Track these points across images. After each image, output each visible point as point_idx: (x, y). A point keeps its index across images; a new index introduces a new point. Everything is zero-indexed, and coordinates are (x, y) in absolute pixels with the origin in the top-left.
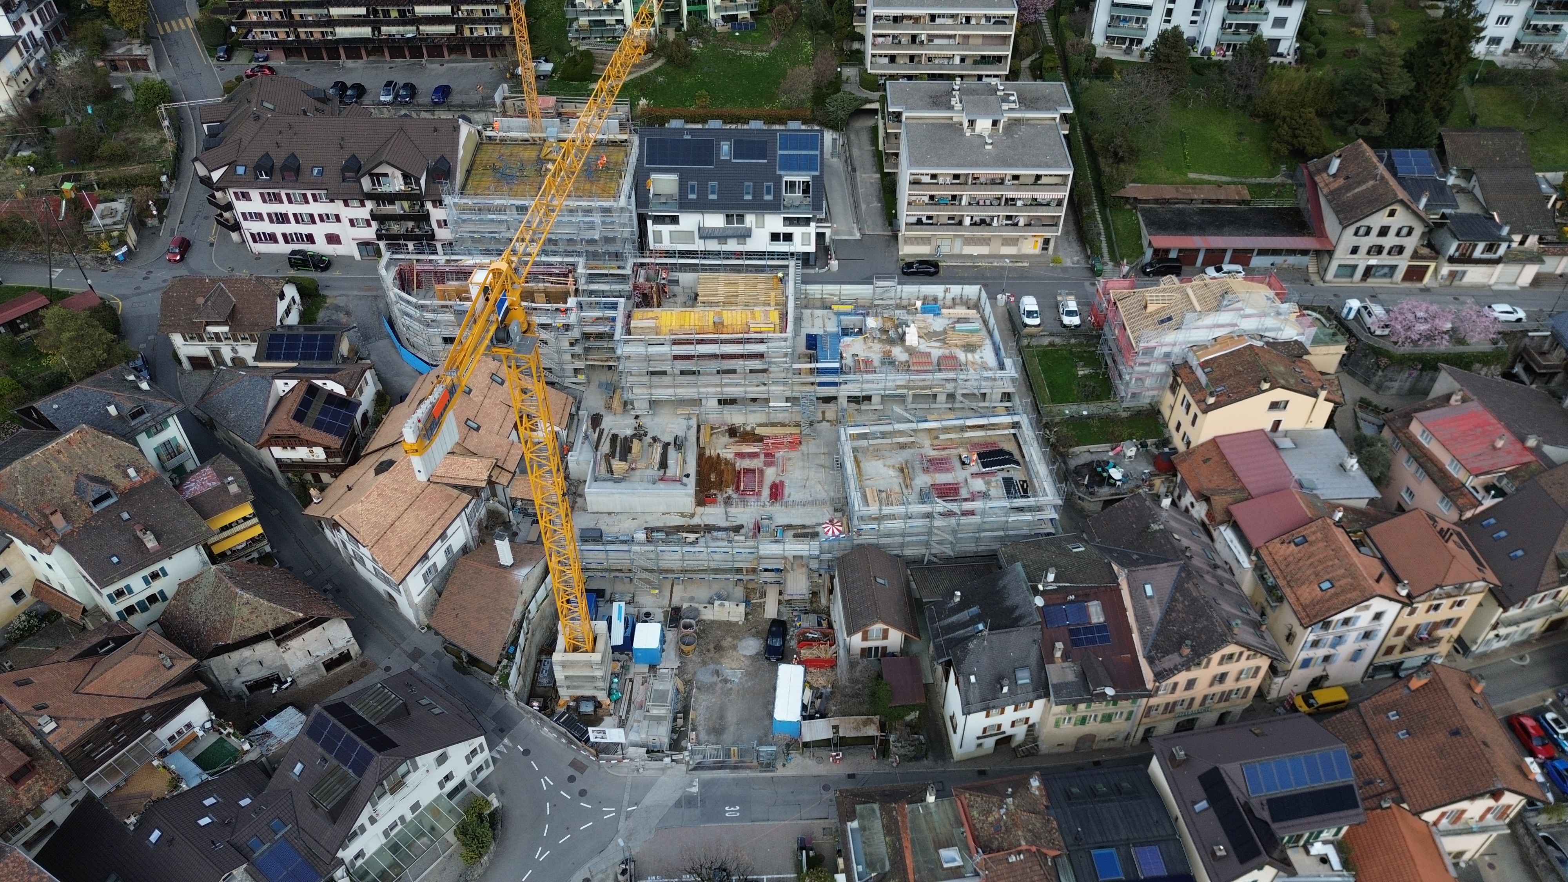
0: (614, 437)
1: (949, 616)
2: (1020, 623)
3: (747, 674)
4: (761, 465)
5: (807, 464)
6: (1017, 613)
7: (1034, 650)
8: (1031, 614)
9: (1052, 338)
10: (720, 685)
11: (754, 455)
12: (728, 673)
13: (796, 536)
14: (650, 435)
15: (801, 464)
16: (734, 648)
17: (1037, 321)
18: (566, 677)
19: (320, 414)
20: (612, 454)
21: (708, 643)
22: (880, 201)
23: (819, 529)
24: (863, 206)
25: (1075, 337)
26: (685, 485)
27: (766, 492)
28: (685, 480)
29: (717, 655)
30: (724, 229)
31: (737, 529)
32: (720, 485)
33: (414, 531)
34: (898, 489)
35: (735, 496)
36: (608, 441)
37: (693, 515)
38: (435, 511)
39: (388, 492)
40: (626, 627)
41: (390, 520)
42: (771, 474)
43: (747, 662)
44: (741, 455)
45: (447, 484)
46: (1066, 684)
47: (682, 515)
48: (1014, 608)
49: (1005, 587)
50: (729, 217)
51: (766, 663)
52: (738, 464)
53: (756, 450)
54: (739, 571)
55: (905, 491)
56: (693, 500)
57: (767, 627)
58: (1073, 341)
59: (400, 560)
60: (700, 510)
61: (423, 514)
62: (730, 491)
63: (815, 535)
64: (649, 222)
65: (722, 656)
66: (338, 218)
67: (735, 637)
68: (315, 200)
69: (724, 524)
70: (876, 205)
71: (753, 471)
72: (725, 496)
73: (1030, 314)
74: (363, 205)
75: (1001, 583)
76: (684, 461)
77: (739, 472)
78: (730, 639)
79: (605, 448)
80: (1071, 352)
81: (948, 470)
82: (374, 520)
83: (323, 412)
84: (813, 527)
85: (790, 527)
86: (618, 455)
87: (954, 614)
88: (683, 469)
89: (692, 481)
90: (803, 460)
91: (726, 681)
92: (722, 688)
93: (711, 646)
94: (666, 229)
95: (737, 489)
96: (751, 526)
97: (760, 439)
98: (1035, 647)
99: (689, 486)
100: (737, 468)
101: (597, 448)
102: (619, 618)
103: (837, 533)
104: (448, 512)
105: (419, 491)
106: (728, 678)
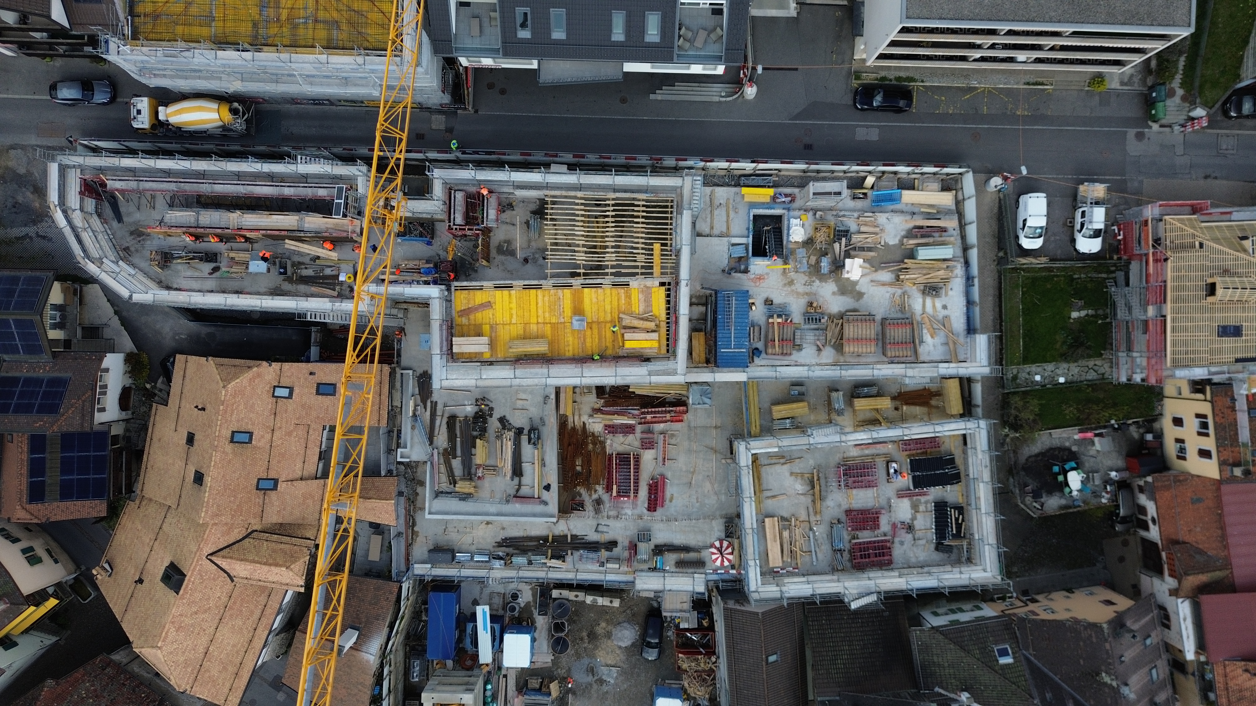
0: (452, 420)
3: (623, 673)
4: (637, 447)
5: (695, 447)
10: (595, 687)
11: (628, 429)
12: (603, 671)
13: (680, 564)
14: (497, 415)
15: (686, 444)
16: (609, 635)
17: (1039, 243)
19: (63, 472)
20: (452, 450)
21: (581, 629)
23: (705, 554)
27: (643, 493)
28: (545, 495)
29: (591, 646)
31: (610, 546)
32: (587, 481)
33: (234, 646)
34: (803, 516)
35: (605, 497)
36: (444, 424)
39: (188, 621)
40: (493, 640)
42: (649, 463)
43: (622, 657)
44: (612, 429)
52: (608, 442)
53: (631, 420)
55: (813, 519)
57: (644, 610)
61: (239, 623)
62: (600, 491)
63: (700, 564)
65: (596, 648)
67: (609, 624)
69: (594, 538)
71: (628, 456)
72: (595, 496)
76: (543, 462)
77: (610, 459)
78: (603, 624)
79: (442, 438)
81: (870, 485)
82: (182, 659)
83: (66, 466)
84: (700, 550)
85: (671, 547)
86: (458, 452)
88: (541, 476)
90: (690, 439)
92: (597, 692)
93: (584, 634)
95: (609, 489)
96: (626, 543)
100: (608, 450)
101: (431, 438)
102: (485, 628)
104: (268, 606)
105: (224, 599)
106: (604, 677)
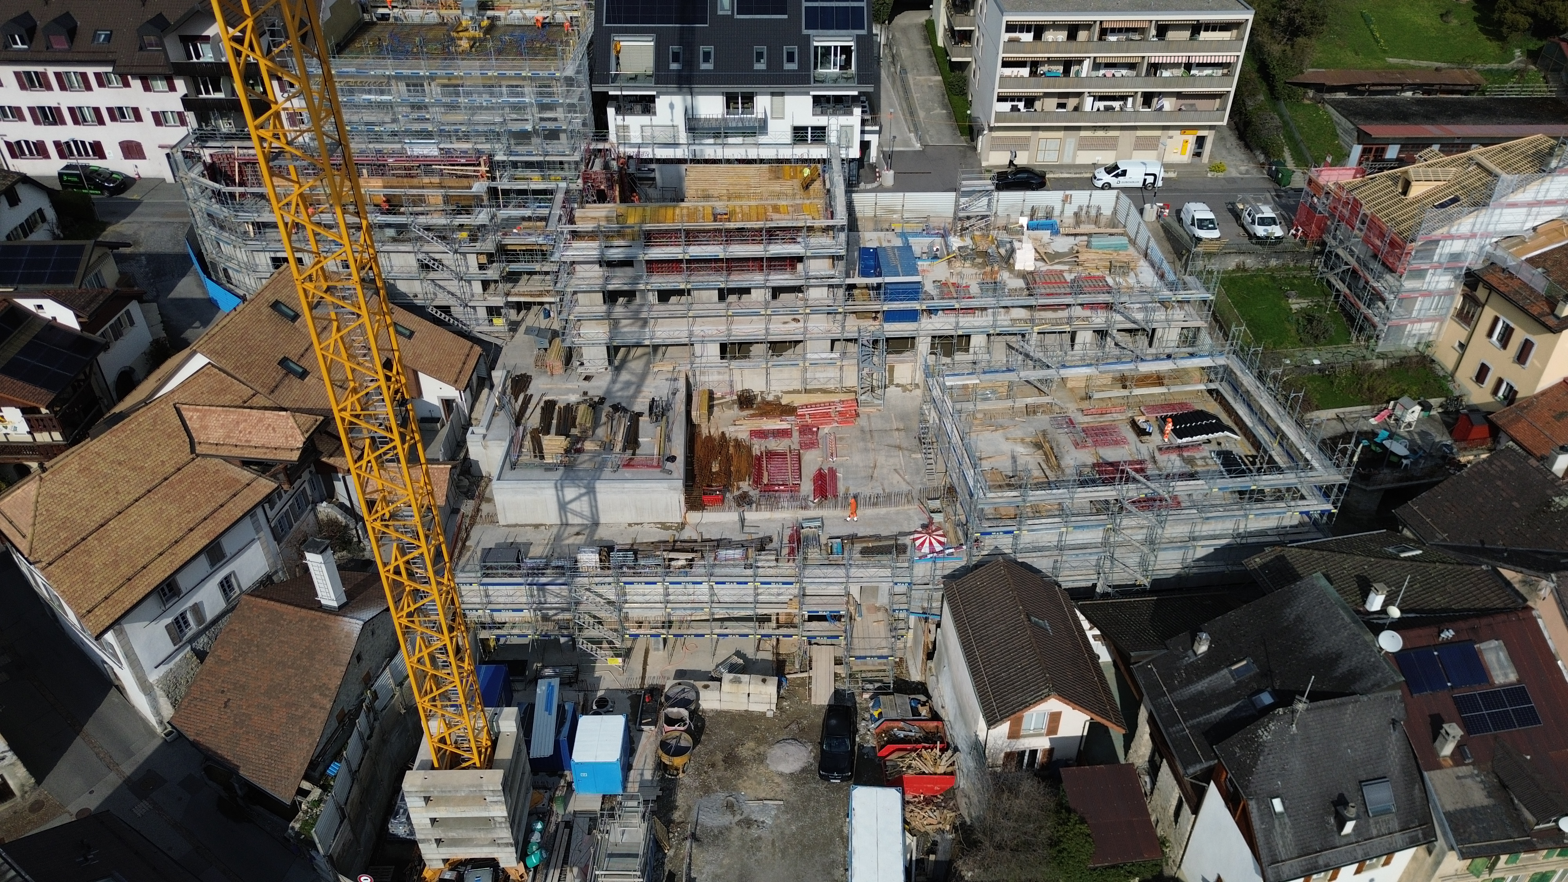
0: (549, 406)
1: (1189, 682)
2: (1357, 687)
3: (789, 808)
4: (795, 446)
5: (870, 445)
6: (1343, 668)
7: (1394, 741)
8: (1375, 668)
9: (1242, 258)
10: (737, 831)
12: (752, 808)
13: (865, 552)
14: (608, 401)
15: (861, 444)
16: (761, 759)
17: (1215, 234)
18: (433, 821)
19: (21, 352)
20: (545, 429)
21: (712, 753)
22: (944, 107)
23: (905, 541)
24: (922, 114)
25: (1278, 254)
26: (670, 472)
27: (807, 487)
28: (669, 465)
29: (728, 774)
30: (724, 120)
31: (762, 545)
32: (728, 477)
33: (147, 538)
34: (1038, 473)
35: (754, 493)
36: (538, 410)
37: (682, 526)
38: (198, 506)
39: (104, 468)
41: (98, 518)
42: (812, 461)
43: (785, 786)
44: (761, 434)
45: (227, 459)
46: (1474, 811)
47: (664, 526)
48: (1334, 659)
49: (1299, 619)
50: (731, 100)
51: (822, 786)
52: (756, 446)
53: (784, 425)
54: (764, 619)
55: (1050, 474)
56: (682, 498)
57: (819, 720)
58: (1273, 263)
59: (106, 591)
60: (694, 517)
61: (172, 510)
62: (745, 486)
63: (899, 551)
64: (611, 111)
65: (740, 776)
66: (137, 116)
67: (760, 741)
68: (101, 84)
69: (737, 537)
70: (940, 112)
71: (783, 455)
72: (737, 493)
73: (1202, 224)
74: (172, 88)
75: (1291, 613)
76: (668, 438)
77: (759, 459)
78: (752, 744)
79: (533, 419)
80: (1273, 279)
81: (1117, 443)
82: (62, 513)
83: (29, 351)
84: (895, 537)
85: (853, 538)
86: (553, 430)
87: (1200, 678)
88: (665, 449)
89: (679, 467)
90: (864, 440)
91: (748, 823)
92: (742, 838)
93: (719, 756)
94: (635, 122)
95: (757, 481)
96: (786, 539)
97: (789, 410)
98: (1394, 738)
99: (675, 475)
100: (756, 452)
101: (518, 423)
102: (548, 709)
103: (938, 548)
104: (225, 508)
105: (169, 468)
106: (753, 817)
